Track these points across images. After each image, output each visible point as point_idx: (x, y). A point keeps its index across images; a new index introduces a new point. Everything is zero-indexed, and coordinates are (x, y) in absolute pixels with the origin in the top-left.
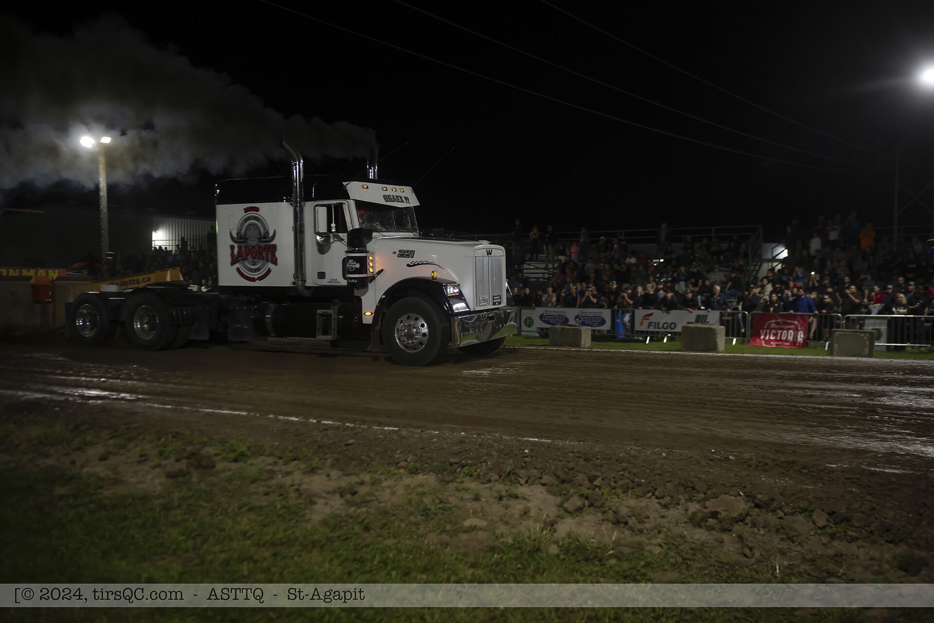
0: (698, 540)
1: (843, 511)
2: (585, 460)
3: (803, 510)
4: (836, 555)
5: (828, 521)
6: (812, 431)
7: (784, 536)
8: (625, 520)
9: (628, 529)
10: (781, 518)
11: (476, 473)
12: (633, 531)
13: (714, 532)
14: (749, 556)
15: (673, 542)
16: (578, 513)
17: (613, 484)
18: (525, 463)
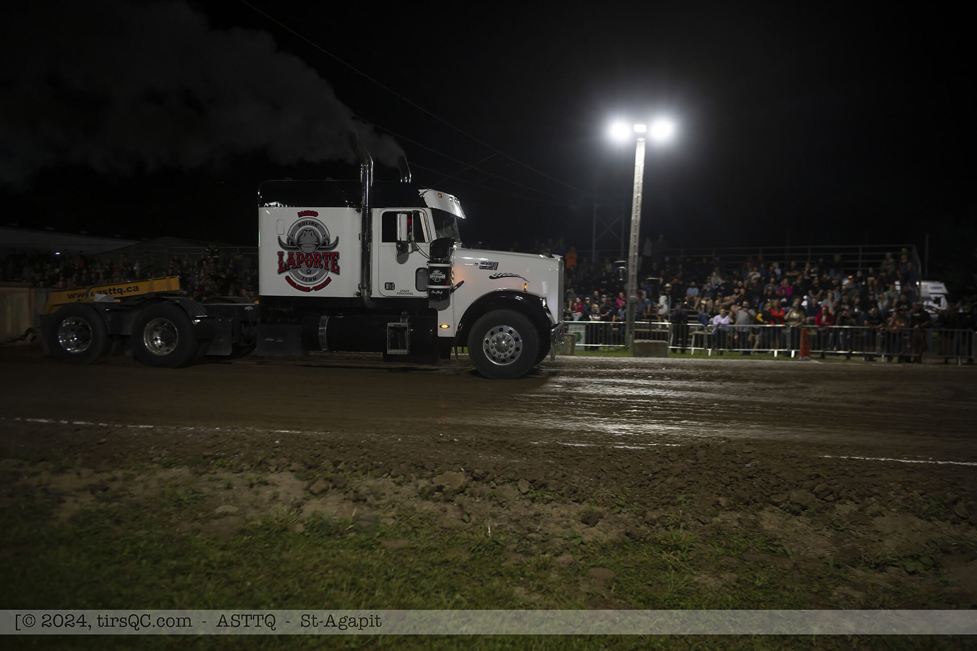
0: (425, 510)
1: (541, 479)
2: (331, 447)
3: (511, 480)
4: (535, 515)
5: (530, 488)
6: (522, 416)
7: (495, 503)
8: (364, 498)
9: (367, 505)
10: (493, 488)
11: (228, 464)
12: (371, 507)
13: (439, 503)
14: (467, 521)
15: (405, 514)
16: (322, 495)
17: (354, 467)
18: (276, 452)
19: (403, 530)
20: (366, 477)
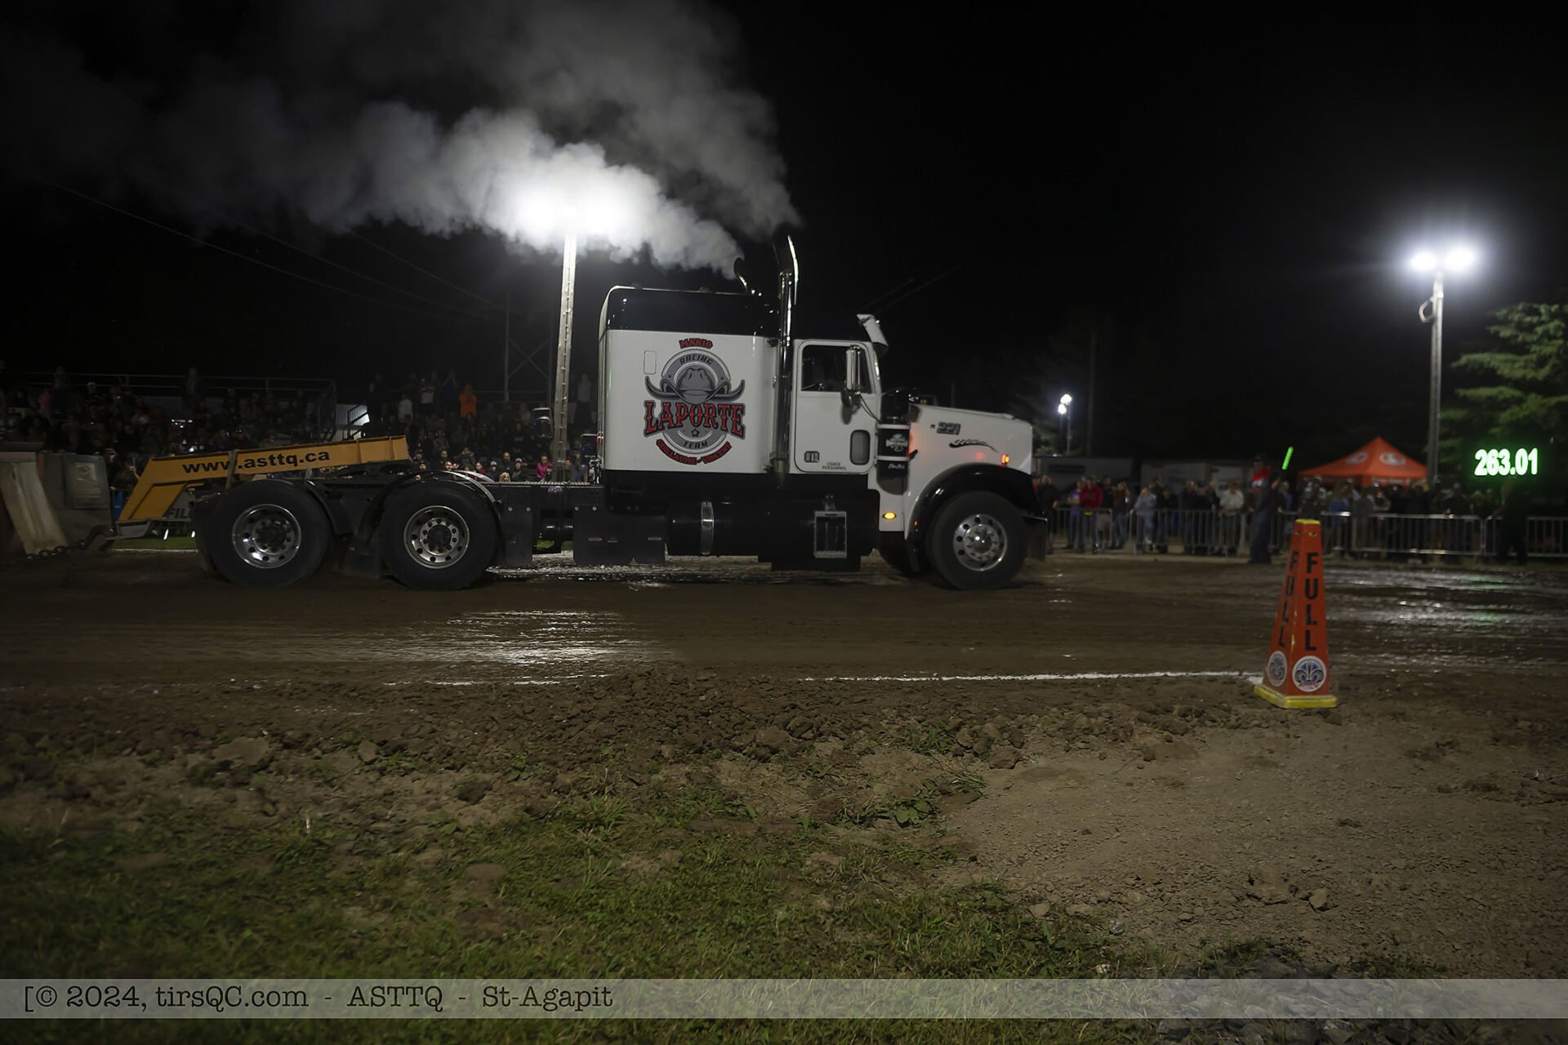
0: (198, 803)
1: (396, 739)
2: (23, 712)
4: (385, 795)
5: (377, 753)
7: (320, 781)
8: (85, 792)
9: (89, 804)
12: (98, 806)
13: (223, 789)
14: (271, 813)
15: (161, 812)
17: (68, 742)
19: (157, 837)
20: (91, 756)
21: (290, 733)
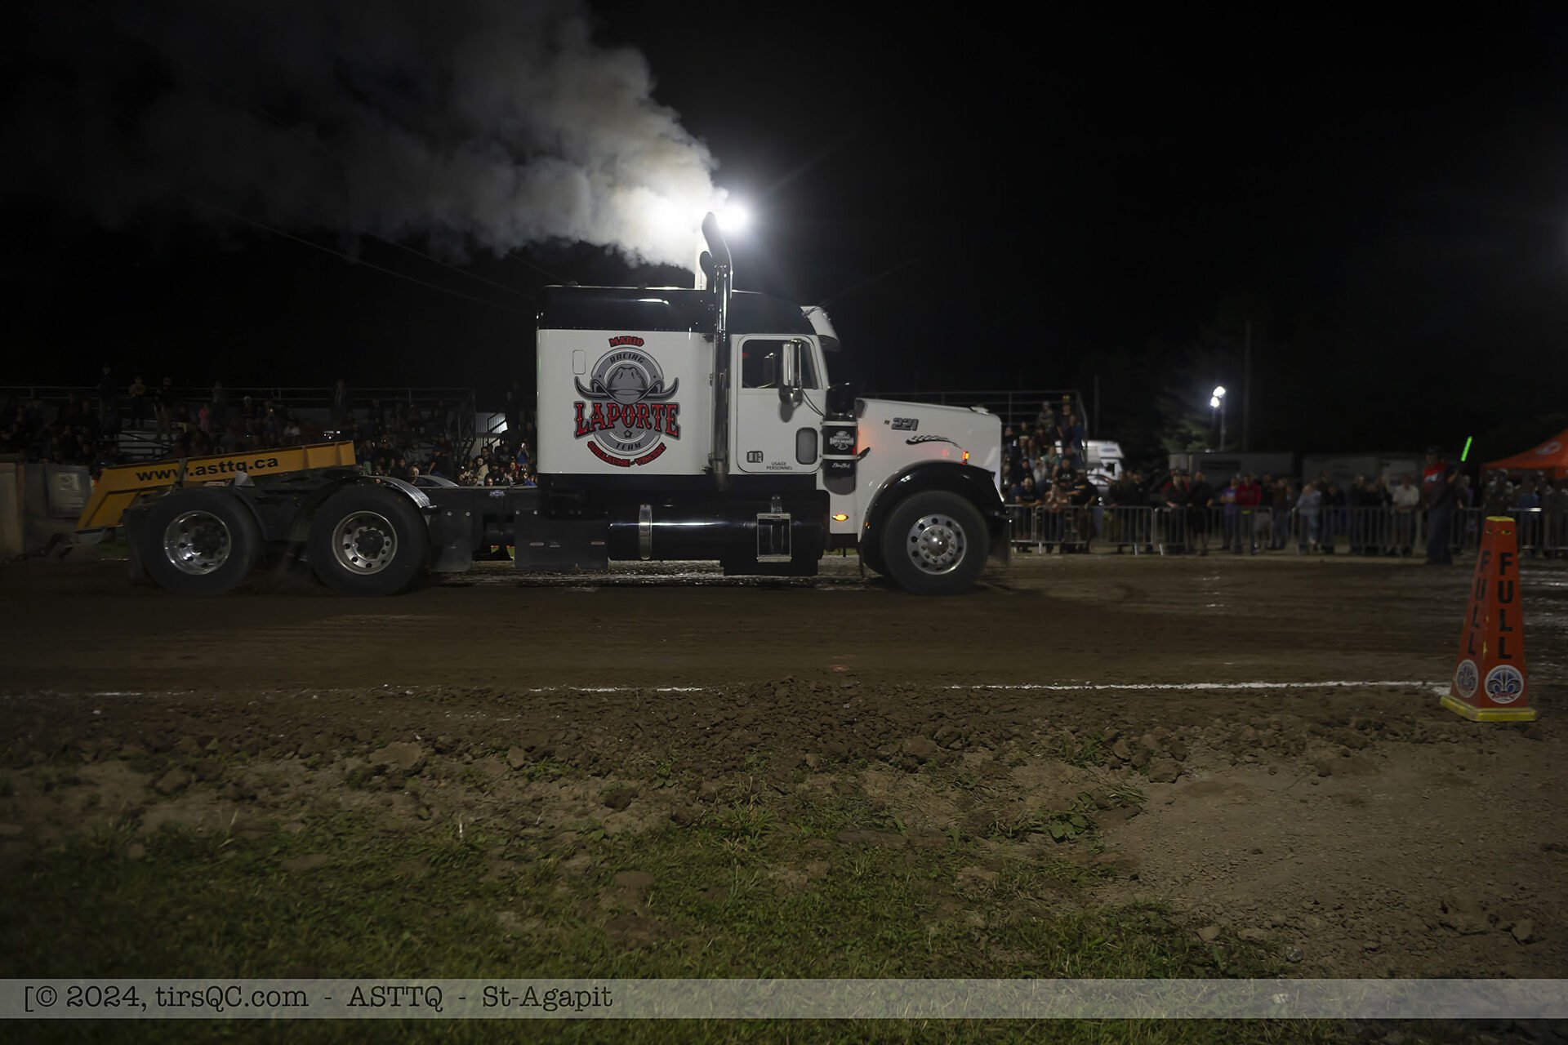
0: (358, 806)
1: (543, 745)
2: (194, 716)
4: (534, 800)
5: (526, 759)
7: (471, 786)
8: (251, 794)
9: (258, 805)
12: (266, 807)
13: (380, 793)
14: (425, 817)
15: (322, 814)
16: (178, 794)
17: (235, 745)
18: (94, 729)
19: (319, 839)
20: (257, 759)
21: (441, 738)
